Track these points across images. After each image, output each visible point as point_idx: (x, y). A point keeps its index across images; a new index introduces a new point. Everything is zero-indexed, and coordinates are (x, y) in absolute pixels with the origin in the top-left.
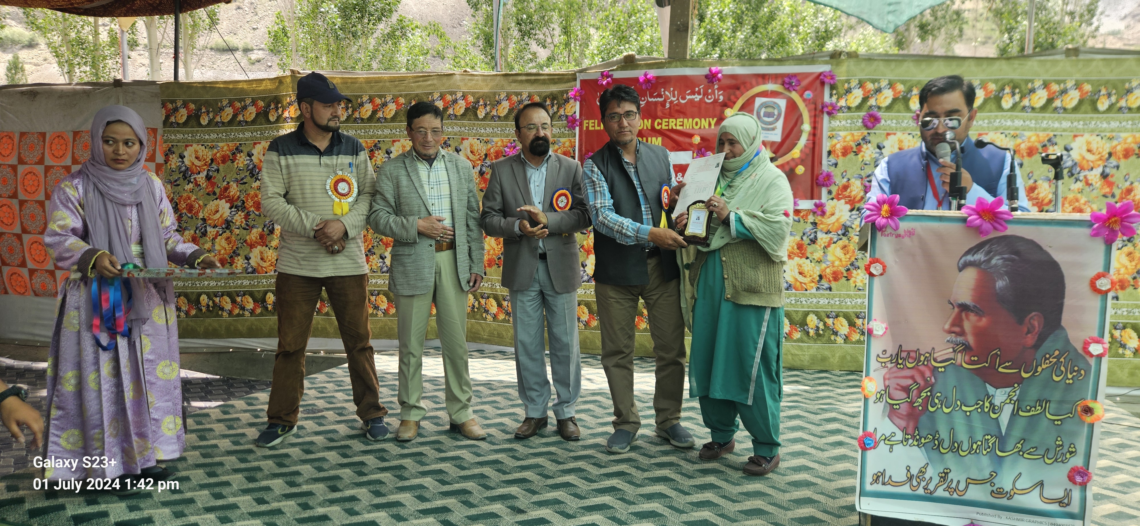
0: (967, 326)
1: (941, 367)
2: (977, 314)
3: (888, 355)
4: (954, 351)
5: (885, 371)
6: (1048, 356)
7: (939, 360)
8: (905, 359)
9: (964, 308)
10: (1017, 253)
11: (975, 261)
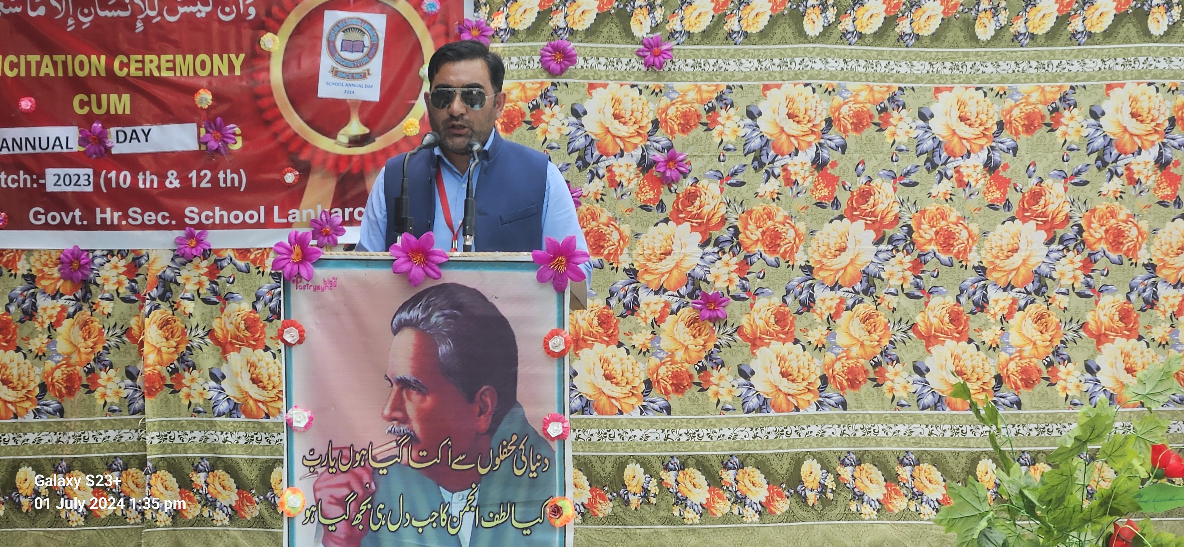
0: (410, 409)
1: (383, 468)
2: (419, 391)
3: (316, 456)
4: (398, 445)
5: (314, 478)
6: (505, 443)
7: (379, 458)
8: (337, 461)
9: (403, 383)
10: (459, 307)
11: (411, 320)
